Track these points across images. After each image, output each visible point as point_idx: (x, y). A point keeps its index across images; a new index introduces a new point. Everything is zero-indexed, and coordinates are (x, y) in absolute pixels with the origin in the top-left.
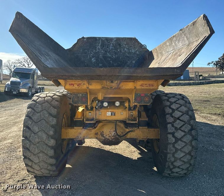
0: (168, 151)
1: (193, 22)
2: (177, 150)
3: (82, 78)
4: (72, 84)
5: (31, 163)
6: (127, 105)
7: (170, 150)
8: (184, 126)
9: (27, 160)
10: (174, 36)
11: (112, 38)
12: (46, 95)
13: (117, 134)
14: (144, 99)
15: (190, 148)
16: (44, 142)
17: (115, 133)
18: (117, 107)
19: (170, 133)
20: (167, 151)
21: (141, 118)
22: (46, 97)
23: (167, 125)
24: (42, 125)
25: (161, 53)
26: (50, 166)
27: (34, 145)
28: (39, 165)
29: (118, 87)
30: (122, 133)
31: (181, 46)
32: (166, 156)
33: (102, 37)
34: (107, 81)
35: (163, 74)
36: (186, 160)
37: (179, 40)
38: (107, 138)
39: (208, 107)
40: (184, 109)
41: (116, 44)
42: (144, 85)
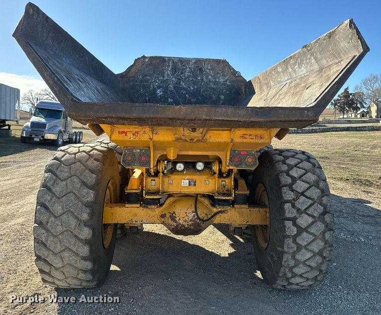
0: (286, 249)
1: (329, 32)
2: (299, 248)
3: (141, 122)
4: (123, 132)
5: (49, 267)
6: (215, 168)
7: (288, 248)
8: (313, 207)
9: (42, 263)
10: (291, 58)
11: (189, 59)
12: (79, 149)
13: (198, 218)
14: (246, 160)
15: (322, 244)
16: (71, 232)
17: (194, 216)
18: (199, 171)
19: (288, 219)
20: (283, 249)
21: (238, 190)
22: (78, 153)
23: (284, 205)
24: (70, 203)
25: (267, 84)
26: (82, 273)
27: (55, 236)
28: (62, 272)
29: (203, 139)
30: (207, 215)
31: (304, 72)
32: (280, 258)
33: (174, 57)
34: (185, 129)
35: (283, 119)
36: (313, 264)
37: (301, 63)
38: (180, 224)
39: (328, 167)
40: (311, 177)
41: (194, 69)
42: (246, 136)
